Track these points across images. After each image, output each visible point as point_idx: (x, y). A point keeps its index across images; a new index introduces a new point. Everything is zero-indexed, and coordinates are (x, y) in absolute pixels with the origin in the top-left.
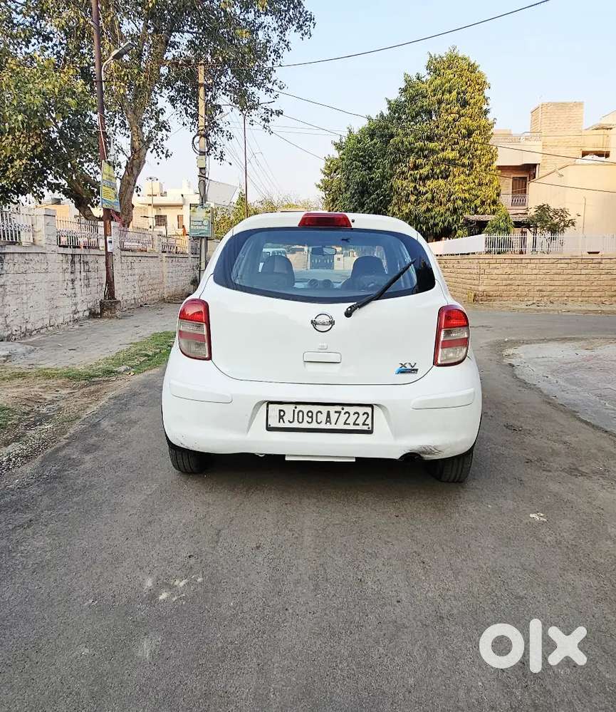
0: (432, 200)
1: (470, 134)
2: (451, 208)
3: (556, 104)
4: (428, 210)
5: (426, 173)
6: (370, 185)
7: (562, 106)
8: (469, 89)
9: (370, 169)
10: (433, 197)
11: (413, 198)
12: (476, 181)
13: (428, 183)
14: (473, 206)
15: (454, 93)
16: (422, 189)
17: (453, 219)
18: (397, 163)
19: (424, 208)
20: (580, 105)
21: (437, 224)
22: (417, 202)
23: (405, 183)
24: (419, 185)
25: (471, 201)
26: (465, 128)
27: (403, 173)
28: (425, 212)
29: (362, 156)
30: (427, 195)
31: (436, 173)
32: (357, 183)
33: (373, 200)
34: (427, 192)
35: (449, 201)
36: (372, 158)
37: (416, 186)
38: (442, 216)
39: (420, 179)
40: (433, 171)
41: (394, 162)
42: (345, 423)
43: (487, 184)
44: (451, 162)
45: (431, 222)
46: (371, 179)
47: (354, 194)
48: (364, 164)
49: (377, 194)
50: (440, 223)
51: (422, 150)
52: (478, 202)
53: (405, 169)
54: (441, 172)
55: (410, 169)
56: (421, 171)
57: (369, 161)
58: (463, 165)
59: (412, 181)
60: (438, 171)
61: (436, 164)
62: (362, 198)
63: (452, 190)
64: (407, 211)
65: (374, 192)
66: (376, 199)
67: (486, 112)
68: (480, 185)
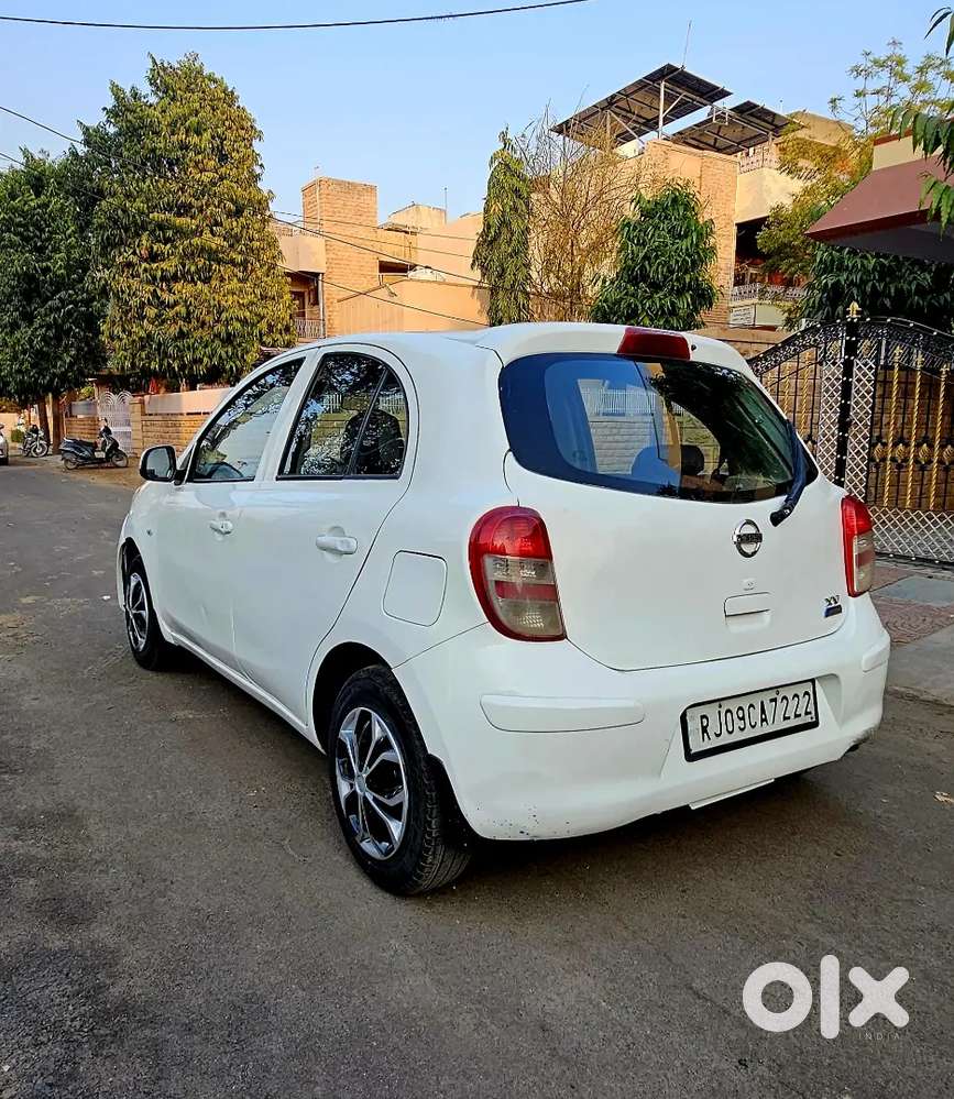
0: (187, 319)
1: (239, 212)
2: (223, 335)
3: (340, 183)
4: (182, 335)
5: (172, 270)
6: (44, 282)
7: (349, 188)
8: (228, 133)
9: (40, 250)
10: (189, 313)
11: (151, 312)
12: (258, 291)
13: (177, 286)
14: (256, 332)
15: (207, 135)
16: (168, 298)
17: (227, 353)
18: (114, 246)
19: (174, 330)
20: (372, 189)
21: (201, 361)
22: (159, 320)
23: (135, 283)
24: (162, 290)
25: (253, 325)
26: (231, 200)
27: (129, 265)
28: (175, 339)
29: (20, 224)
30: (177, 308)
31: (189, 270)
32: (16, 274)
33: (51, 310)
34: (176, 303)
35: (218, 321)
36: (42, 231)
37: (155, 290)
38: (206, 346)
39: (163, 278)
40: (184, 267)
41: (109, 243)
42: (785, 718)
43: (274, 299)
44: (213, 255)
45: (189, 356)
46: (46, 270)
47: (11, 295)
48: (26, 239)
49: (60, 299)
50: (205, 359)
51: (161, 226)
52: (263, 326)
53: (135, 259)
54: (198, 271)
55: (142, 259)
56: (164, 265)
57: (35, 236)
58: (233, 262)
59: (148, 282)
60: (193, 269)
61: (188, 255)
62: (29, 304)
63: (223, 303)
64: (142, 334)
65: (54, 294)
66: (58, 309)
67: (257, 177)
68: (264, 297)
